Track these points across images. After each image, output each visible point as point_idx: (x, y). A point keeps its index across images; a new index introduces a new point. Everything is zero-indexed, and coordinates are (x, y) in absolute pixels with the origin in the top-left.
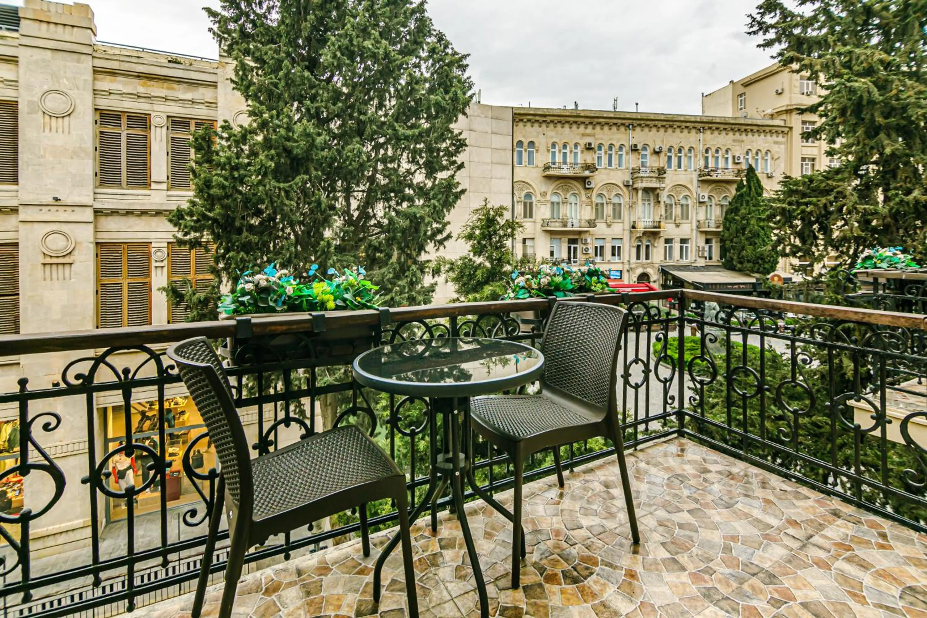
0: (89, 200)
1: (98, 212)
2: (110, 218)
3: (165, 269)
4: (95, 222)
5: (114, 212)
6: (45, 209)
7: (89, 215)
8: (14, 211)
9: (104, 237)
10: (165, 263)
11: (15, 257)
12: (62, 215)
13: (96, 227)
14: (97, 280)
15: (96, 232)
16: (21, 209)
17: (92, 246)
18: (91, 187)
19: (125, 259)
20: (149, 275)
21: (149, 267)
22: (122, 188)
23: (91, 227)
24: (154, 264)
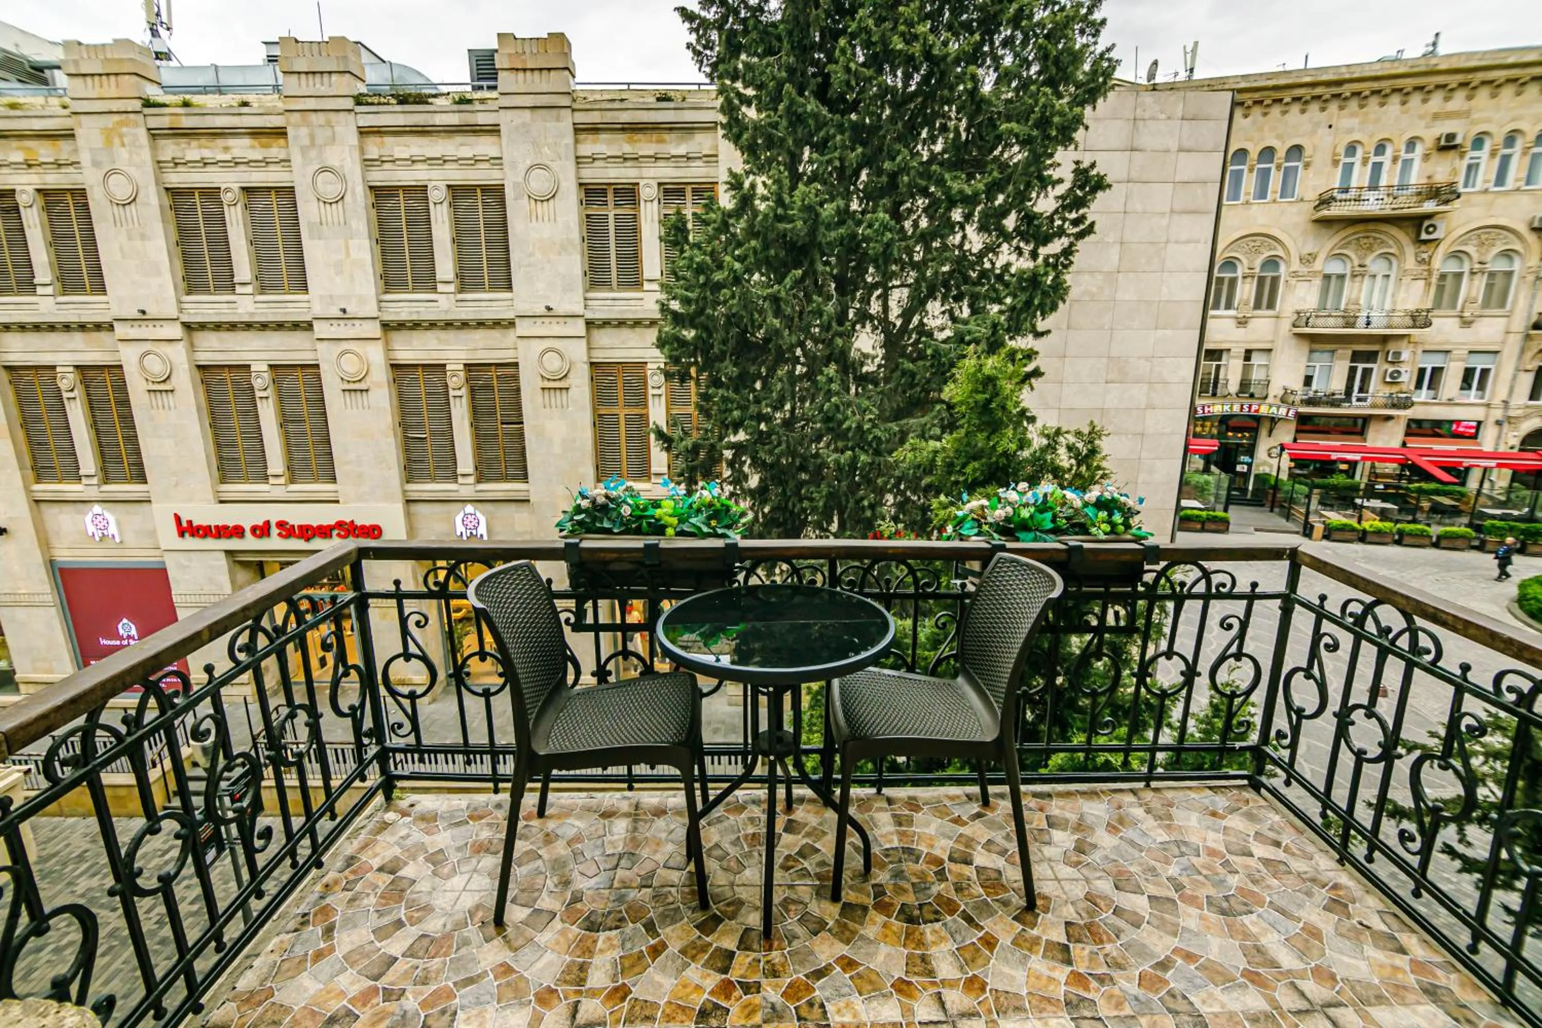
0: (579, 309)
1: (590, 324)
2: (602, 331)
3: (663, 398)
4: (588, 337)
5: (606, 323)
6: (539, 320)
7: (579, 328)
8: (511, 324)
9: (600, 356)
10: (663, 390)
11: (516, 378)
12: (557, 329)
13: (588, 343)
14: (594, 410)
15: (590, 349)
16: (517, 321)
17: (586, 367)
18: (580, 291)
19: (620, 385)
20: (646, 406)
21: (645, 394)
22: (612, 290)
23: (583, 343)
24: (651, 392)
